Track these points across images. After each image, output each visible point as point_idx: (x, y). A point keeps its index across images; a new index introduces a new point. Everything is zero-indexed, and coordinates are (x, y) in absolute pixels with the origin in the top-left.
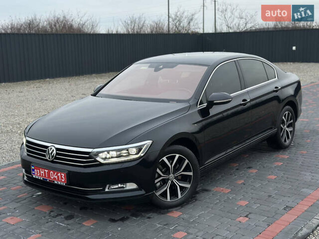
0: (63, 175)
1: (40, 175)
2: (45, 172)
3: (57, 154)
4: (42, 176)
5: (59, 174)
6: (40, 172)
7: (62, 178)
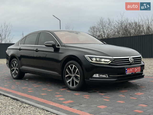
0: (139, 68)
1: (130, 72)
2: (132, 69)
3: (134, 60)
4: (131, 72)
5: (138, 68)
6: (130, 71)
7: (139, 70)
